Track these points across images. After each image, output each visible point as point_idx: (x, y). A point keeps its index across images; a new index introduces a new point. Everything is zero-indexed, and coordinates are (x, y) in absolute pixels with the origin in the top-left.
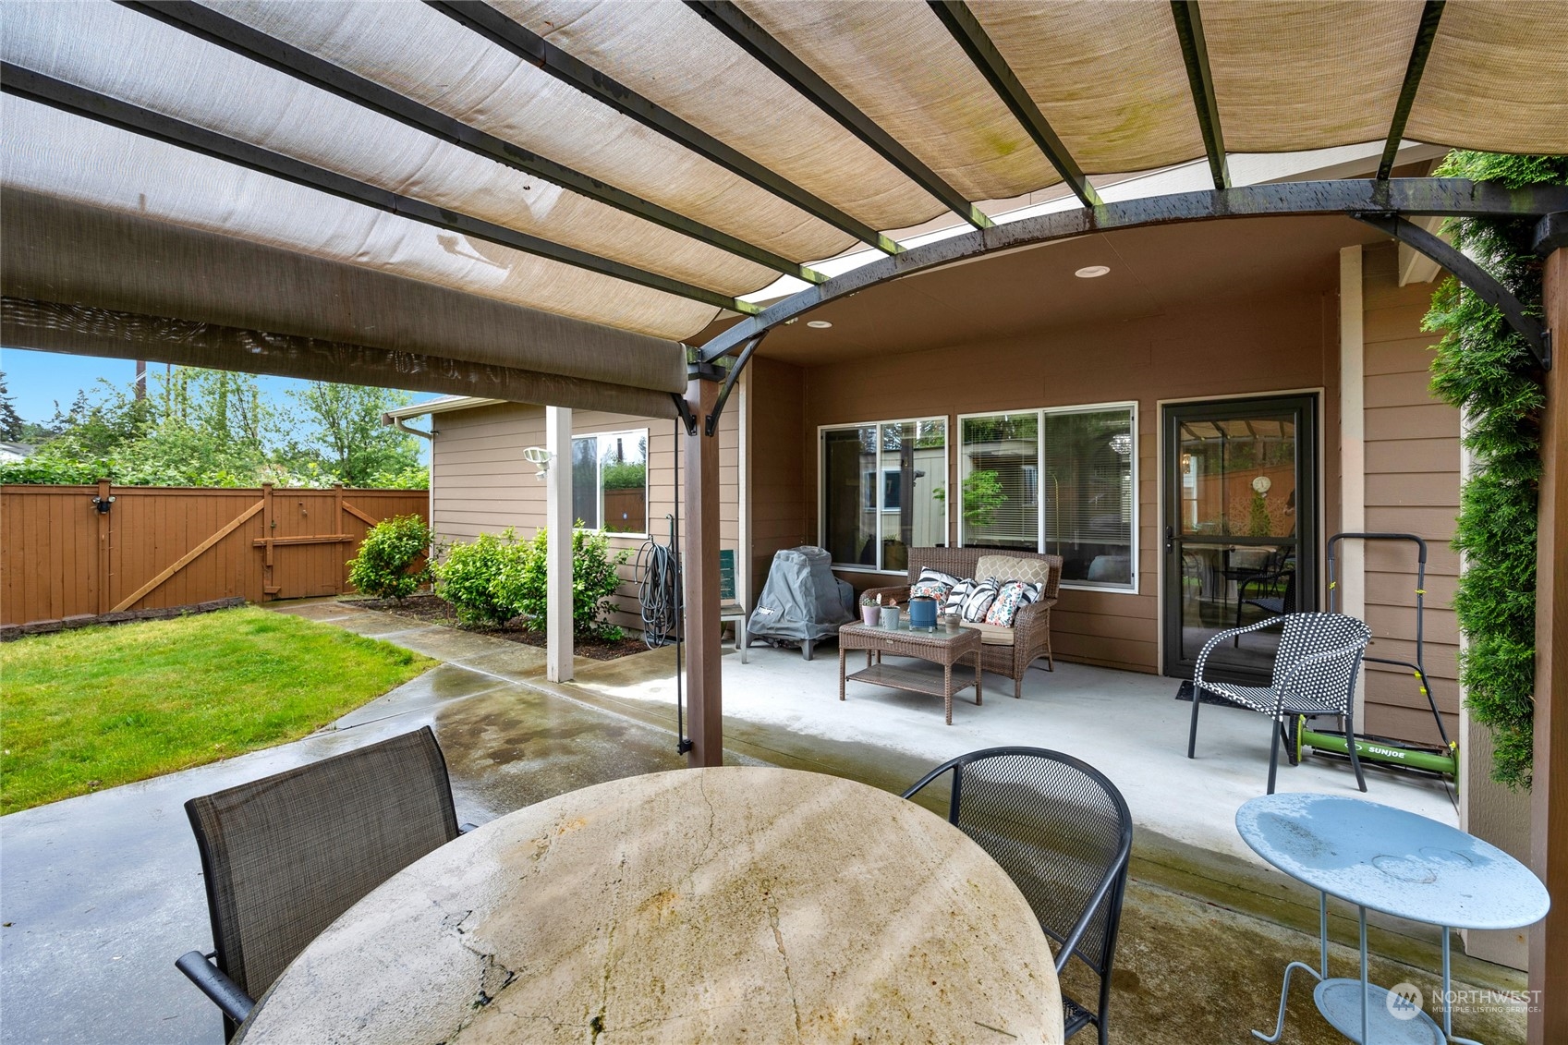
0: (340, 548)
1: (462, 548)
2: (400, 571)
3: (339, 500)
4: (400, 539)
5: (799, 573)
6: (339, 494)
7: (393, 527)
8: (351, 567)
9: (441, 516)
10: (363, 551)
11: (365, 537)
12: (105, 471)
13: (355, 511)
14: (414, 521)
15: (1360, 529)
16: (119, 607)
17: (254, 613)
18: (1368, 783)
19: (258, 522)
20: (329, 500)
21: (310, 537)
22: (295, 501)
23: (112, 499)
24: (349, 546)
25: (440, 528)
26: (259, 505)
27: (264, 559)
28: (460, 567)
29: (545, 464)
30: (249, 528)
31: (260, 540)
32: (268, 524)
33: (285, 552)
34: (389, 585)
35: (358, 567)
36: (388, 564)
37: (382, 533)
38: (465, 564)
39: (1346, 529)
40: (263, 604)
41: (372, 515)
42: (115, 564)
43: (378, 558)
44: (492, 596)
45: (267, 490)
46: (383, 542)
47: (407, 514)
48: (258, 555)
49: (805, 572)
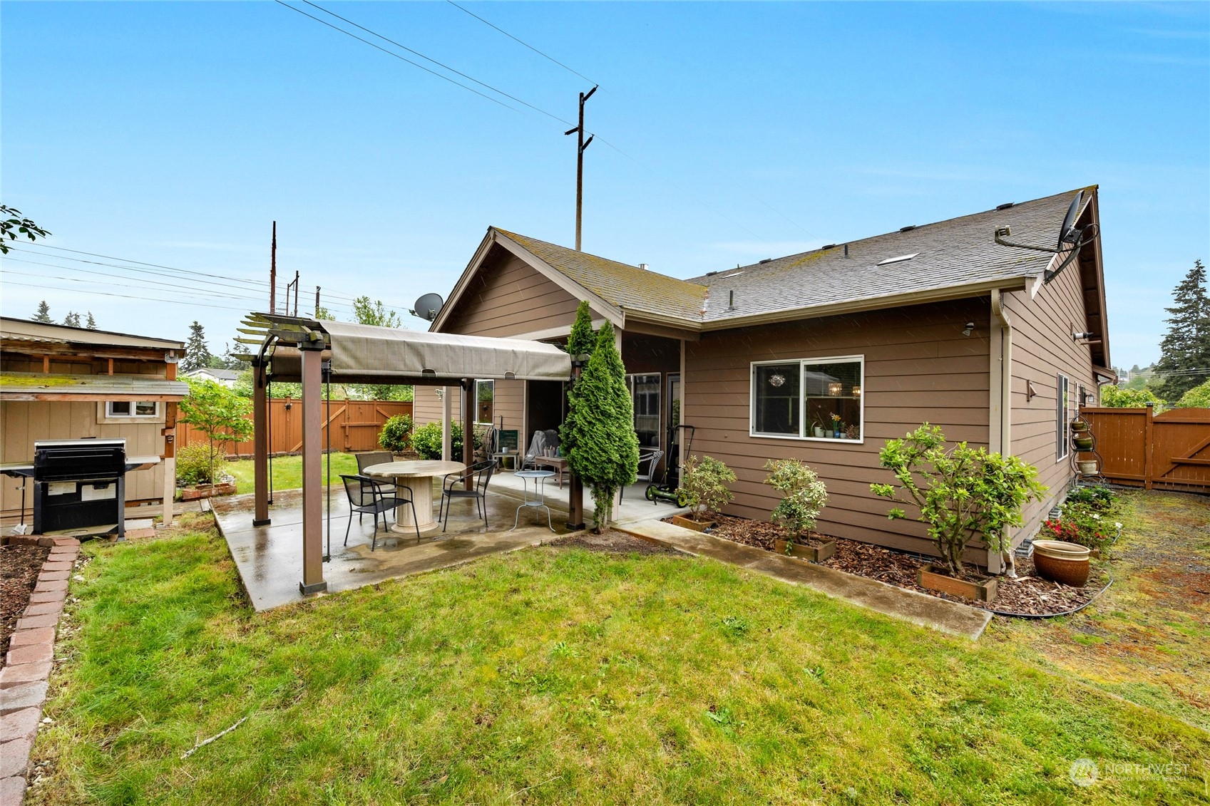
0: (375, 428)
1: (421, 427)
2: (399, 439)
3: (375, 406)
4: (399, 424)
5: (541, 440)
6: (375, 403)
7: (397, 419)
8: (379, 436)
9: (417, 415)
10: (384, 429)
11: (386, 423)
12: (289, 392)
13: (382, 412)
14: (406, 417)
15: (683, 424)
16: (294, 449)
17: (342, 454)
18: (657, 503)
19: (343, 414)
20: (371, 406)
21: (363, 423)
22: (357, 406)
23: (291, 404)
24: (378, 427)
25: (417, 420)
26: (344, 408)
27: (345, 432)
28: (419, 436)
29: (441, 395)
30: (340, 418)
31: (344, 424)
32: (347, 416)
33: (353, 429)
34: (395, 445)
35: (383, 436)
36: (394, 436)
37: (393, 421)
38: (422, 434)
39: (681, 424)
40: (344, 452)
41: (389, 413)
42: (292, 432)
43: (391, 432)
44: (431, 447)
45: (347, 401)
46: (392, 425)
47: (404, 413)
48: (343, 431)
49: (544, 439)
